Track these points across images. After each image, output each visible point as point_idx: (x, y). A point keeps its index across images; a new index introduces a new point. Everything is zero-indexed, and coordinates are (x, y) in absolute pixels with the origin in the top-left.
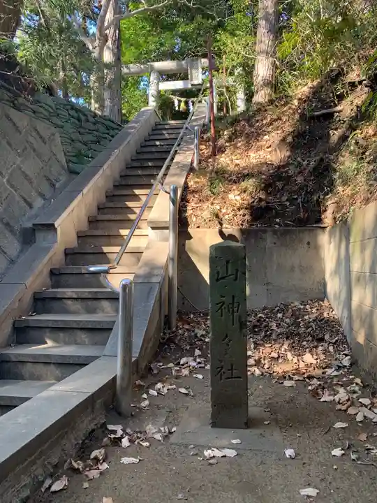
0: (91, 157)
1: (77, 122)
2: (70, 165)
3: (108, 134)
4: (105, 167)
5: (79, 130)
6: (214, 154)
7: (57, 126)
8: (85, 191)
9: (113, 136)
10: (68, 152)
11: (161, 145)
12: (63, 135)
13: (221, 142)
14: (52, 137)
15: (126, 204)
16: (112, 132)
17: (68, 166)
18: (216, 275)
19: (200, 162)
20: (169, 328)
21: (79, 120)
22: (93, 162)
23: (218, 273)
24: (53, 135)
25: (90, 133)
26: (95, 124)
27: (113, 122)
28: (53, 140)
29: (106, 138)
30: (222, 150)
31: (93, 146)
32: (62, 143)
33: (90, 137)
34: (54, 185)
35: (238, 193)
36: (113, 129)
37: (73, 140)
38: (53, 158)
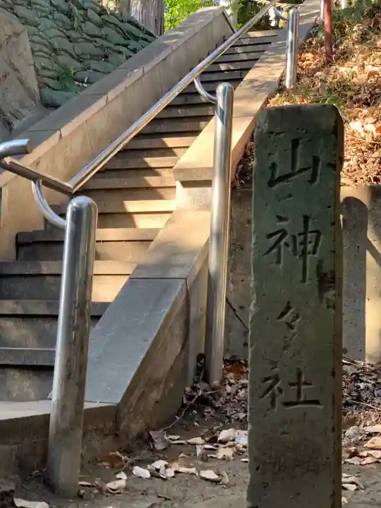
0: (87, 83)
1: (65, 19)
2: (46, 91)
3: (126, 46)
4: (111, 95)
5: (69, 33)
6: (329, 63)
7: (25, 22)
8: (66, 130)
9: (134, 51)
10: (44, 68)
11: (229, 70)
12: (36, 38)
13: (347, 44)
14: (14, 39)
15: (145, 162)
16: (133, 44)
17: (40, 92)
18: (270, 172)
19: (298, 78)
20: (206, 379)
21: (69, 15)
22: (90, 89)
23: (274, 166)
24: (17, 35)
25: (91, 42)
26: (100, 26)
27: (137, 26)
28: (16, 44)
29: (120, 52)
30: (345, 56)
31: (94, 64)
32: (33, 52)
33: (89, 48)
34: (9, 124)
35: (374, 121)
36: (137, 38)
37: (55, 50)
38: (13, 75)
